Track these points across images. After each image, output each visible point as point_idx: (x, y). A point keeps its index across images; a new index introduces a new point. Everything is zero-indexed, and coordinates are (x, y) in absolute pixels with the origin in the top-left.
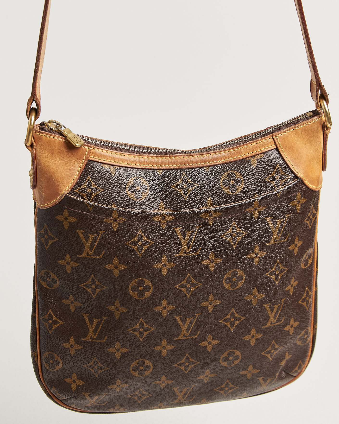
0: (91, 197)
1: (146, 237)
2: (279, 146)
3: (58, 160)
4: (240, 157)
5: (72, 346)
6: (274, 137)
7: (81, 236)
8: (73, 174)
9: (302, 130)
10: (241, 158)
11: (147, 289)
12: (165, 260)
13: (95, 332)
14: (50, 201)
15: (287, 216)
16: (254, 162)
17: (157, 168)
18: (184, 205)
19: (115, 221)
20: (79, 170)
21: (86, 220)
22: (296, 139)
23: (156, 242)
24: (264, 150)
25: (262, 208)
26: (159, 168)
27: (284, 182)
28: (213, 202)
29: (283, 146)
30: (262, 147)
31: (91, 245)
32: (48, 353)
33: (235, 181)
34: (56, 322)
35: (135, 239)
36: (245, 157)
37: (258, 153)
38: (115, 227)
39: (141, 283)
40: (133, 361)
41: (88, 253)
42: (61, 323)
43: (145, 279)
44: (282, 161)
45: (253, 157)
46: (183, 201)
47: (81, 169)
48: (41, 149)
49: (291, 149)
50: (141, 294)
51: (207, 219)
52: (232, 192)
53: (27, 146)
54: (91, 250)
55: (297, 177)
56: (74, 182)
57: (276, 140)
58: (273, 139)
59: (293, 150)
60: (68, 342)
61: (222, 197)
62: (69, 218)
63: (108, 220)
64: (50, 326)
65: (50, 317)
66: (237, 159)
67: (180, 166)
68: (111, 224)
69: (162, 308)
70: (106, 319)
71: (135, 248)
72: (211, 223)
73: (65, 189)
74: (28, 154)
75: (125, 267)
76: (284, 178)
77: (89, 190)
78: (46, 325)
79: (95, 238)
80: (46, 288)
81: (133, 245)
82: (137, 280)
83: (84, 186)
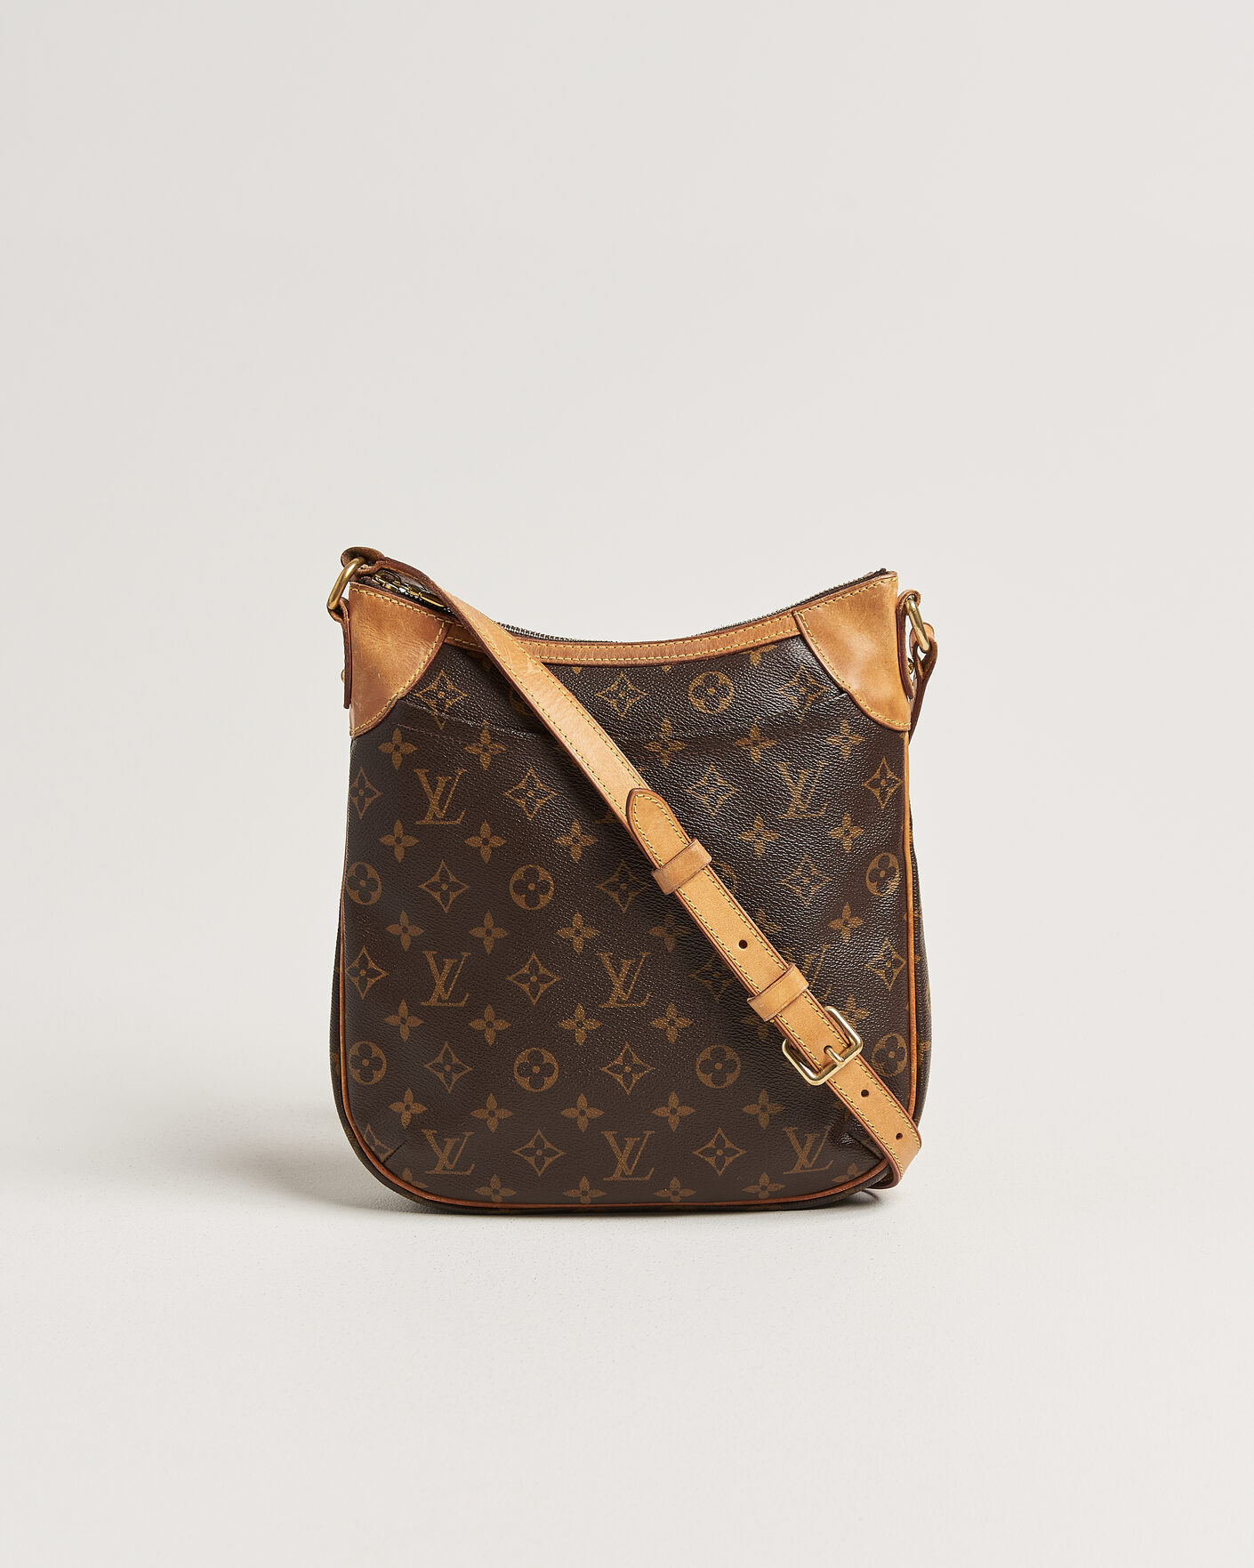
0: (445, 707)
1: (542, 783)
2: (804, 631)
3: (389, 640)
4: (731, 648)
5: (403, 1021)
6: (796, 613)
7: (424, 779)
8: (415, 665)
9: (852, 602)
10: (733, 650)
11: (544, 888)
12: (577, 829)
13: (446, 987)
14: (371, 715)
15: (823, 764)
16: (755, 659)
17: (572, 662)
18: (618, 728)
19: (485, 750)
20: (426, 660)
21: (433, 748)
22: (840, 619)
23: (560, 793)
24: (774, 636)
25: (768, 744)
26: (576, 662)
27: (816, 698)
28: (673, 725)
29: (813, 631)
30: (772, 632)
31: (441, 799)
32: (358, 1045)
33: (716, 689)
34: (373, 973)
35: (522, 785)
36: (740, 648)
37: (764, 642)
38: (485, 761)
39: (532, 875)
40: (519, 1053)
41: (435, 816)
42: (384, 974)
43: (539, 868)
44: (812, 659)
45: (755, 649)
46: (616, 720)
47: (429, 659)
48: (360, 618)
49: (830, 638)
50: (532, 899)
51: (658, 753)
52: (710, 710)
53: (329, 610)
54: (442, 809)
55: (841, 691)
56: (415, 678)
57: (799, 618)
58: (794, 617)
59: (835, 639)
60: (396, 1013)
61: (690, 717)
62: (402, 747)
63: (472, 749)
64: (363, 982)
65: (364, 962)
66: (725, 652)
67: (615, 661)
68: (479, 756)
69: (573, 931)
70: (468, 957)
71: (522, 803)
72: (666, 763)
73: (399, 690)
74: (337, 628)
75: (503, 842)
76: (816, 692)
77: (441, 695)
78: (356, 981)
79: (449, 783)
80: (359, 905)
81: (519, 798)
82: (523, 869)
83: (433, 686)
